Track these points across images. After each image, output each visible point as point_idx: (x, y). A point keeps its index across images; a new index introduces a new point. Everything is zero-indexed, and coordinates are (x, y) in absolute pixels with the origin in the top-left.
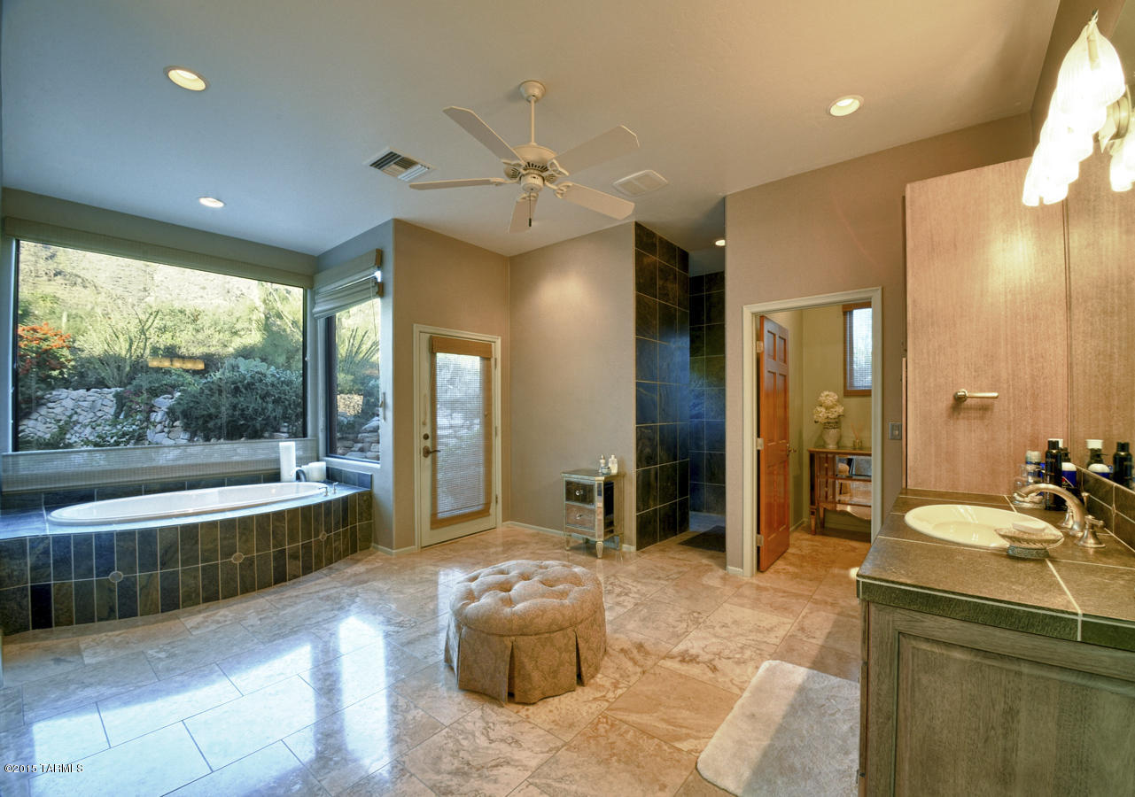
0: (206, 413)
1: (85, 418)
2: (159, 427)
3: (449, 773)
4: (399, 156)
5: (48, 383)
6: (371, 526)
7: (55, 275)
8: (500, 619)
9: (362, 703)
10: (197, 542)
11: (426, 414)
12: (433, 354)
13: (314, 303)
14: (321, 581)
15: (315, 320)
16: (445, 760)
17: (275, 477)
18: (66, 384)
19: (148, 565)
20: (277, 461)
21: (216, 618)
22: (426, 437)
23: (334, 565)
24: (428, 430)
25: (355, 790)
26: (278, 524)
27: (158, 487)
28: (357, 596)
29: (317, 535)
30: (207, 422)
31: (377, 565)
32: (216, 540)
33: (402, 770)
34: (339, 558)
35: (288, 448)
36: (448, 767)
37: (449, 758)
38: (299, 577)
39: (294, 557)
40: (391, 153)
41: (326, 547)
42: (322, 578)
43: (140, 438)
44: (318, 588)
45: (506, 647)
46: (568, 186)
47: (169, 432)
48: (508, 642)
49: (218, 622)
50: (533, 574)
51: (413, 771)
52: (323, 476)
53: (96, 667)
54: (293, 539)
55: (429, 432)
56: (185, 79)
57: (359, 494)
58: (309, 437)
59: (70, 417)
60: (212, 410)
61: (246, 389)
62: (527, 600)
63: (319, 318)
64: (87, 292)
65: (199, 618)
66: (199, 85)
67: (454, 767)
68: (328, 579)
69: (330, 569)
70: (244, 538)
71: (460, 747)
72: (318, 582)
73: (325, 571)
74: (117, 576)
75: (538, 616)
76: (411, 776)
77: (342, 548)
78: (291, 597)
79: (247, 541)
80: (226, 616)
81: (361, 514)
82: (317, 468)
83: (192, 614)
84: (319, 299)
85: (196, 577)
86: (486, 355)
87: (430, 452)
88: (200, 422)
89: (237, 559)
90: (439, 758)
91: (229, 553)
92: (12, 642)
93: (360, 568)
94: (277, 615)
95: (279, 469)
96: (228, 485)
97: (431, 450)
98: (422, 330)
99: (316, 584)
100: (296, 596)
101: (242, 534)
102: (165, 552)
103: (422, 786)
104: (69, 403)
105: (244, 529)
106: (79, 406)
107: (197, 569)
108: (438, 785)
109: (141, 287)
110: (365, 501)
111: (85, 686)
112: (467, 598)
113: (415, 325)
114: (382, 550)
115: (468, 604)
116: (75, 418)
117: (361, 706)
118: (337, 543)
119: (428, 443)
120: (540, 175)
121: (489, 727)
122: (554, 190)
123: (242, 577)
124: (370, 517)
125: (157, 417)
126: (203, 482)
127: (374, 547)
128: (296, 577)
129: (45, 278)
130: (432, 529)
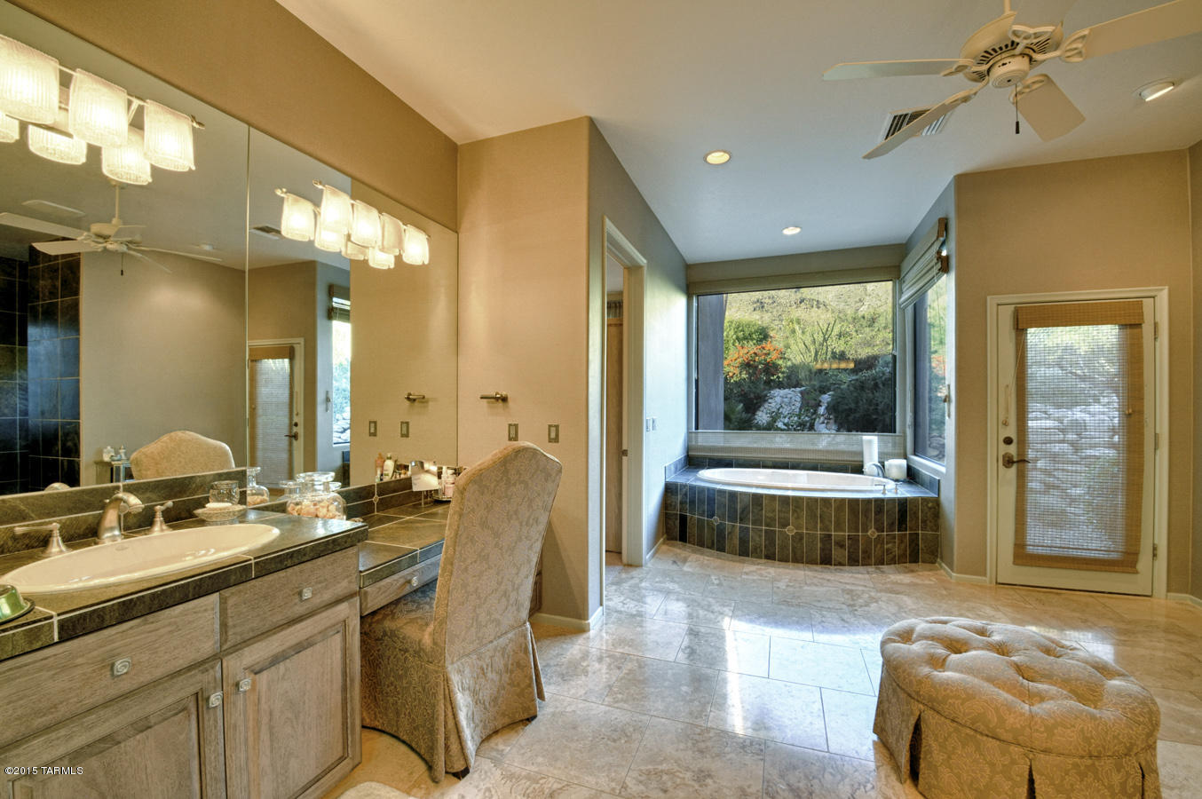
0: (847, 407)
1: (785, 411)
2: (822, 419)
3: (788, 785)
4: (906, 115)
5: (770, 384)
6: (937, 538)
7: (801, 303)
8: (909, 674)
9: (788, 684)
10: (762, 509)
11: (1007, 410)
12: (1020, 331)
13: (901, 292)
14: (860, 576)
15: (903, 310)
16: (797, 773)
17: (858, 469)
18: (780, 385)
19: (733, 519)
20: (861, 454)
21: (763, 572)
22: (1008, 441)
23: (885, 568)
24: (1011, 432)
25: (722, 734)
26: (825, 509)
27: (770, 464)
28: (877, 602)
29: (865, 530)
30: (848, 415)
31: (927, 582)
32: (774, 511)
33: (762, 750)
34: (892, 561)
35: (870, 442)
36: (793, 780)
37: (802, 775)
38: (844, 565)
39: (840, 545)
40: (895, 117)
41: (875, 546)
42: (862, 574)
43: (812, 428)
44: (852, 581)
45: (912, 713)
46: (1084, 37)
47: (828, 423)
48: (917, 708)
49: (761, 575)
50: (1018, 651)
51: (767, 758)
52: (902, 474)
53: (685, 574)
54: (839, 527)
55: (1014, 436)
56: (717, 158)
57: (923, 499)
58: (897, 434)
59: (779, 409)
60: (853, 406)
61: (884, 385)
62: (962, 672)
63: (906, 307)
64: (820, 311)
65: (753, 568)
66: (725, 157)
67: (796, 785)
68: (867, 576)
69: (879, 569)
70: (795, 515)
71: (820, 776)
72: (857, 576)
73: (871, 569)
74: (716, 520)
75: (957, 697)
76: (762, 760)
77: (896, 551)
78: (823, 579)
79: (798, 518)
80: (769, 573)
81: (924, 522)
82: (897, 465)
83: (753, 564)
84: (905, 286)
85: (760, 536)
86: (1130, 321)
87: (1017, 462)
88: (844, 415)
89: (790, 531)
90: (795, 768)
91: (785, 524)
92: (667, 544)
93: (906, 578)
94: (800, 587)
95: (862, 462)
96: (821, 470)
97: (1015, 459)
98: (999, 302)
99: (852, 577)
100: (828, 580)
101: (794, 511)
102: (742, 512)
103: (761, 772)
104: (778, 399)
105: (796, 507)
106: (783, 402)
107: (761, 530)
108: (771, 784)
109: (857, 299)
110: (930, 508)
111: (673, 581)
112: (899, 635)
113: (989, 298)
114: (945, 569)
115: (894, 641)
116: (781, 410)
117: (786, 686)
118: (890, 545)
119: (1012, 450)
120: (1014, 56)
121: (865, 787)
122: (1059, 57)
123: (794, 548)
124: (937, 527)
125: (822, 410)
126: (802, 465)
127: (940, 564)
128: (840, 564)
129: (795, 306)
130: (1014, 563)
